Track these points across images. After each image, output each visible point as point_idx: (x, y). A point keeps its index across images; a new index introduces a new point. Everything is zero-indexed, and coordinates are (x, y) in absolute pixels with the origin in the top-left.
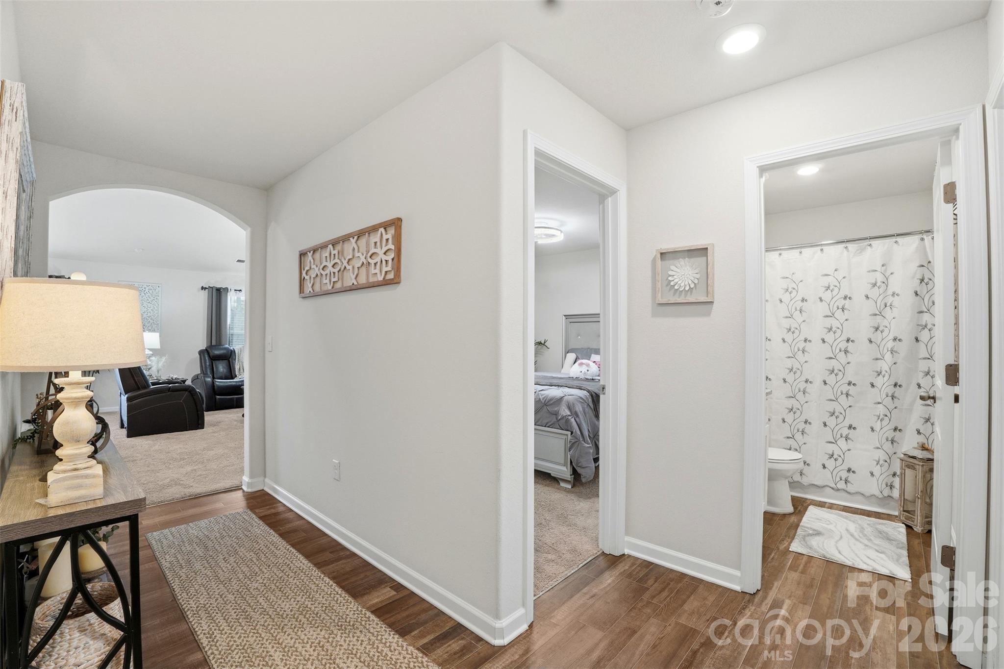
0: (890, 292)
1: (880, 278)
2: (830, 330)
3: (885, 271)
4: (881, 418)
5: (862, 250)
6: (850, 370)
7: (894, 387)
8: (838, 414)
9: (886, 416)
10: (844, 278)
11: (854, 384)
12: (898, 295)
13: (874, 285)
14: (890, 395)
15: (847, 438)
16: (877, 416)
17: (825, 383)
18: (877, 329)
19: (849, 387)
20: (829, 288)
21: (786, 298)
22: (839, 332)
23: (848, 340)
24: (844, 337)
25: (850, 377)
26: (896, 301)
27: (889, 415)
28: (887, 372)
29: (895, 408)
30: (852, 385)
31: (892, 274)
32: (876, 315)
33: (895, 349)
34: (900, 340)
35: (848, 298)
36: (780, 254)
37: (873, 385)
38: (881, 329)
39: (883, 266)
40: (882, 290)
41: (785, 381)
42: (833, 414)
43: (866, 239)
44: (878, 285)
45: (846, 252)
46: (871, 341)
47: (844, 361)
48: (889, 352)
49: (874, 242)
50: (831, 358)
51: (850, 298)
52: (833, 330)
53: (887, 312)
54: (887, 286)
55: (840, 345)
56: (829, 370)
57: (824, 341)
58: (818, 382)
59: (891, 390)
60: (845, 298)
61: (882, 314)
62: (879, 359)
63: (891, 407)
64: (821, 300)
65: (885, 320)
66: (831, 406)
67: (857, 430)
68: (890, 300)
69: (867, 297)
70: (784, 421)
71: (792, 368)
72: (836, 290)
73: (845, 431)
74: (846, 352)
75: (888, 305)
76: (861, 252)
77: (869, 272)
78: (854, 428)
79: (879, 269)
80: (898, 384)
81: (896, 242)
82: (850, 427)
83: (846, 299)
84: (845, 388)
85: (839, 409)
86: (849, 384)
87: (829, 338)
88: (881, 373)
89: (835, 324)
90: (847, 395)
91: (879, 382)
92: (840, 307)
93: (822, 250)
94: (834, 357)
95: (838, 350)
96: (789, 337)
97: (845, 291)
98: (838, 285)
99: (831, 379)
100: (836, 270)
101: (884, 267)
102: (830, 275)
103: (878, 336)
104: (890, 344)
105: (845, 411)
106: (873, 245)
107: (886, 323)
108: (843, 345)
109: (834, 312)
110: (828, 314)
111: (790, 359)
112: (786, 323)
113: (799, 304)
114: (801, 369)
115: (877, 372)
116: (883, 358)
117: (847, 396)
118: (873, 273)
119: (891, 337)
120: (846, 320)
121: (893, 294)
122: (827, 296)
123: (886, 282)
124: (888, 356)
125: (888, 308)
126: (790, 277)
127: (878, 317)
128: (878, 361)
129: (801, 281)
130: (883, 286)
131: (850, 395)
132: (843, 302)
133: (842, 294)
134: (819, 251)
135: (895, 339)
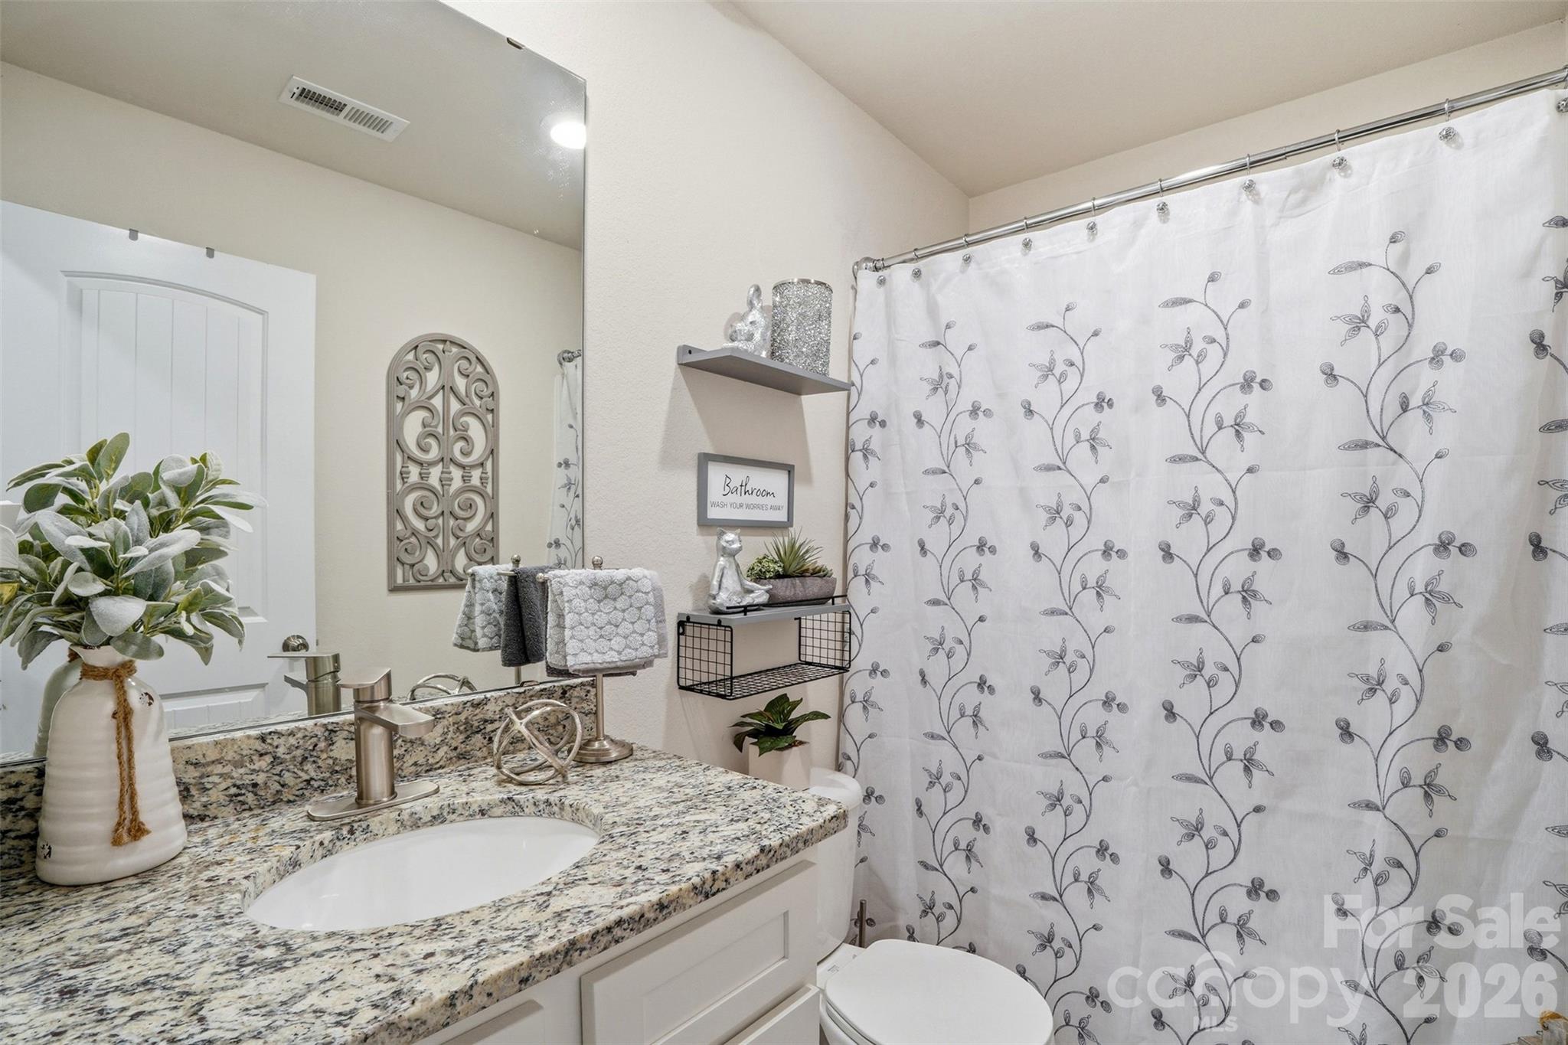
0: (1422, 349)
1: (1380, 292)
2: (1192, 509)
3: (1405, 259)
4: (1376, 869)
5: (1312, 188)
6: (1262, 663)
7: (1436, 747)
8: (1215, 834)
9: (1400, 865)
10: (1242, 306)
11: (1276, 725)
12: (1456, 356)
13: (1359, 323)
14: (1417, 779)
15: (1242, 930)
16: (1361, 856)
17: (1171, 713)
18: (1368, 503)
19: (1257, 735)
20: (1187, 347)
21: (1046, 398)
22: (1223, 517)
23: (1255, 551)
24: (1242, 539)
25: (1258, 695)
26: (1450, 380)
27: (1409, 861)
28: (1406, 683)
29: (1438, 834)
30: (1267, 726)
31: (1429, 271)
32: (1364, 445)
33: (1443, 587)
34: (1465, 549)
35: (1256, 386)
36: (1027, 244)
37: (1346, 732)
38: (1383, 502)
39: (1394, 240)
40: (1388, 343)
41: (1037, 697)
42: (1194, 830)
43: (1329, 142)
44: (1373, 323)
45: (1249, 203)
46: (1342, 555)
47: (1238, 634)
48: (1419, 600)
49: (1352, 152)
50: (1193, 619)
51: (1264, 384)
52: (1204, 509)
53: (1412, 434)
54: (1410, 326)
55: (1225, 571)
56: (1184, 665)
57: (1168, 554)
58: (1145, 710)
59: (1421, 760)
60: (1247, 384)
61: (1389, 439)
62: (1375, 629)
63: (1419, 830)
64: (1160, 397)
65: (1403, 466)
66: (1194, 801)
67: (1285, 900)
68: (1425, 378)
69: (1331, 376)
70: (1032, 839)
71: (1064, 651)
72: (1214, 353)
73: (1238, 903)
74: (1248, 595)
75: (1415, 401)
76: (1304, 201)
77: (1337, 271)
78: (1272, 895)
79: (1376, 256)
80: (1454, 737)
81: (1448, 135)
82: (1255, 889)
83: (1250, 387)
84: (1241, 737)
85: (1217, 816)
86: (1258, 720)
87: (1190, 540)
88: (1380, 683)
89: (1211, 486)
90: (1249, 764)
91: (1371, 719)
92: (1228, 421)
93: (1163, 208)
94: (1204, 616)
95: (1217, 590)
96: (1054, 541)
97: (1246, 359)
98: (1220, 335)
99: (1192, 701)
100: (1212, 279)
101: (1398, 247)
102: (1190, 301)
103: (1373, 532)
104: (1423, 567)
105: (1239, 826)
106: (1354, 163)
107: (1403, 476)
108: (1238, 569)
109: (1204, 445)
110: (1180, 452)
111: (1055, 618)
112: (1045, 490)
113: (1089, 418)
114: (1089, 654)
115: (1367, 679)
116: (1390, 624)
117: (1247, 769)
118: (1355, 275)
119: (1427, 535)
120: (1250, 470)
121: (1437, 358)
122: (1181, 381)
123: (1406, 308)
124: (1412, 614)
125: (1414, 416)
126: (1058, 322)
127: (1371, 452)
128: (1372, 634)
129: (1096, 334)
130: (1396, 327)
131: (1261, 767)
132: (1239, 399)
133: (1235, 371)
134: (1155, 215)
135: (1443, 546)
